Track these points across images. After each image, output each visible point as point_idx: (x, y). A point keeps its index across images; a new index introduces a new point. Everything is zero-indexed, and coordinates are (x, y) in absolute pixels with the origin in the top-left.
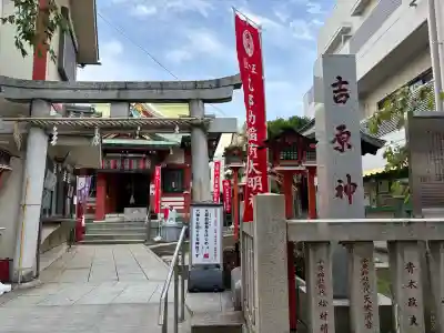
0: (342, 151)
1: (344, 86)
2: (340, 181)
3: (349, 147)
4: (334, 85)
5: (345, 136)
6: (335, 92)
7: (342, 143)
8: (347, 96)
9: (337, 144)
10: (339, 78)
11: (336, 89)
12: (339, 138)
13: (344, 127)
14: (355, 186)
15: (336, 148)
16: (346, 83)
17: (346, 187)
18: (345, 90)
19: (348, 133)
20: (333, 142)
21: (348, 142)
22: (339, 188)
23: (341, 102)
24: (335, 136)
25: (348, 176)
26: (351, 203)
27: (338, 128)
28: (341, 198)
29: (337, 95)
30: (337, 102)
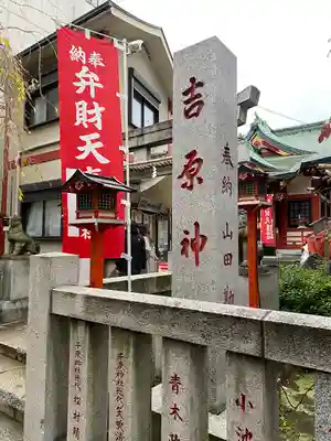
0: (191, 187)
1: (197, 91)
2: (187, 233)
3: (200, 180)
4: (185, 94)
5: (195, 166)
6: (187, 102)
7: (191, 177)
8: (201, 103)
9: (185, 179)
10: (193, 80)
11: (186, 98)
13: (194, 153)
14: (203, 236)
15: (184, 186)
16: (201, 84)
17: (192, 240)
18: (199, 95)
19: (200, 161)
20: (180, 177)
21: (199, 175)
22: (186, 240)
23: (193, 115)
24: (183, 168)
25: (197, 224)
26: (197, 263)
27: (187, 157)
28: (187, 256)
29: (187, 107)
30: (189, 117)
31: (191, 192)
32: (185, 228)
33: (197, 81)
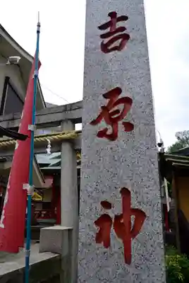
0: (113, 137)
1: (119, 24)
2: (106, 205)
3: (129, 127)
4: (101, 28)
5: (121, 107)
6: (103, 36)
7: (113, 122)
8: (126, 37)
9: (103, 124)
10: (113, 15)
11: (108, 30)
12: (109, 115)
13: (118, 91)
14: (141, 215)
15: (102, 134)
16: (124, 18)
17: (118, 218)
18: (123, 29)
19: (128, 101)
21: (127, 119)
22: (103, 220)
23: (114, 49)
24: (100, 110)
25: (125, 193)
26: (128, 259)
27: (105, 96)
28: (107, 245)
29: (106, 40)
30: (109, 51)
31: (113, 143)
32: (105, 197)
33: (118, 16)
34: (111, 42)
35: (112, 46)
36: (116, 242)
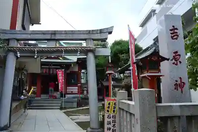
0: (177, 64)
1: (176, 31)
2: (177, 81)
3: (180, 62)
4: (171, 30)
5: (178, 57)
7: (175, 60)
8: (178, 36)
10: (173, 26)
11: (172, 32)
12: (174, 58)
13: (177, 52)
14: (184, 83)
15: (174, 63)
16: (177, 29)
17: (179, 84)
18: (177, 33)
19: (179, 55)
21: (180, 60)
22: (176, 85)
23: (175, 39)
25: (180, 78)
26: (182, 92)
27: (174, 53)
28: (177, 90)
29: (173, 35)
30: (173, 39)
31: (177, 66)
32: (176, 79)
33: (175, 27)
34: (174, 36)
35: (175, 37)
36: (179, 89)
